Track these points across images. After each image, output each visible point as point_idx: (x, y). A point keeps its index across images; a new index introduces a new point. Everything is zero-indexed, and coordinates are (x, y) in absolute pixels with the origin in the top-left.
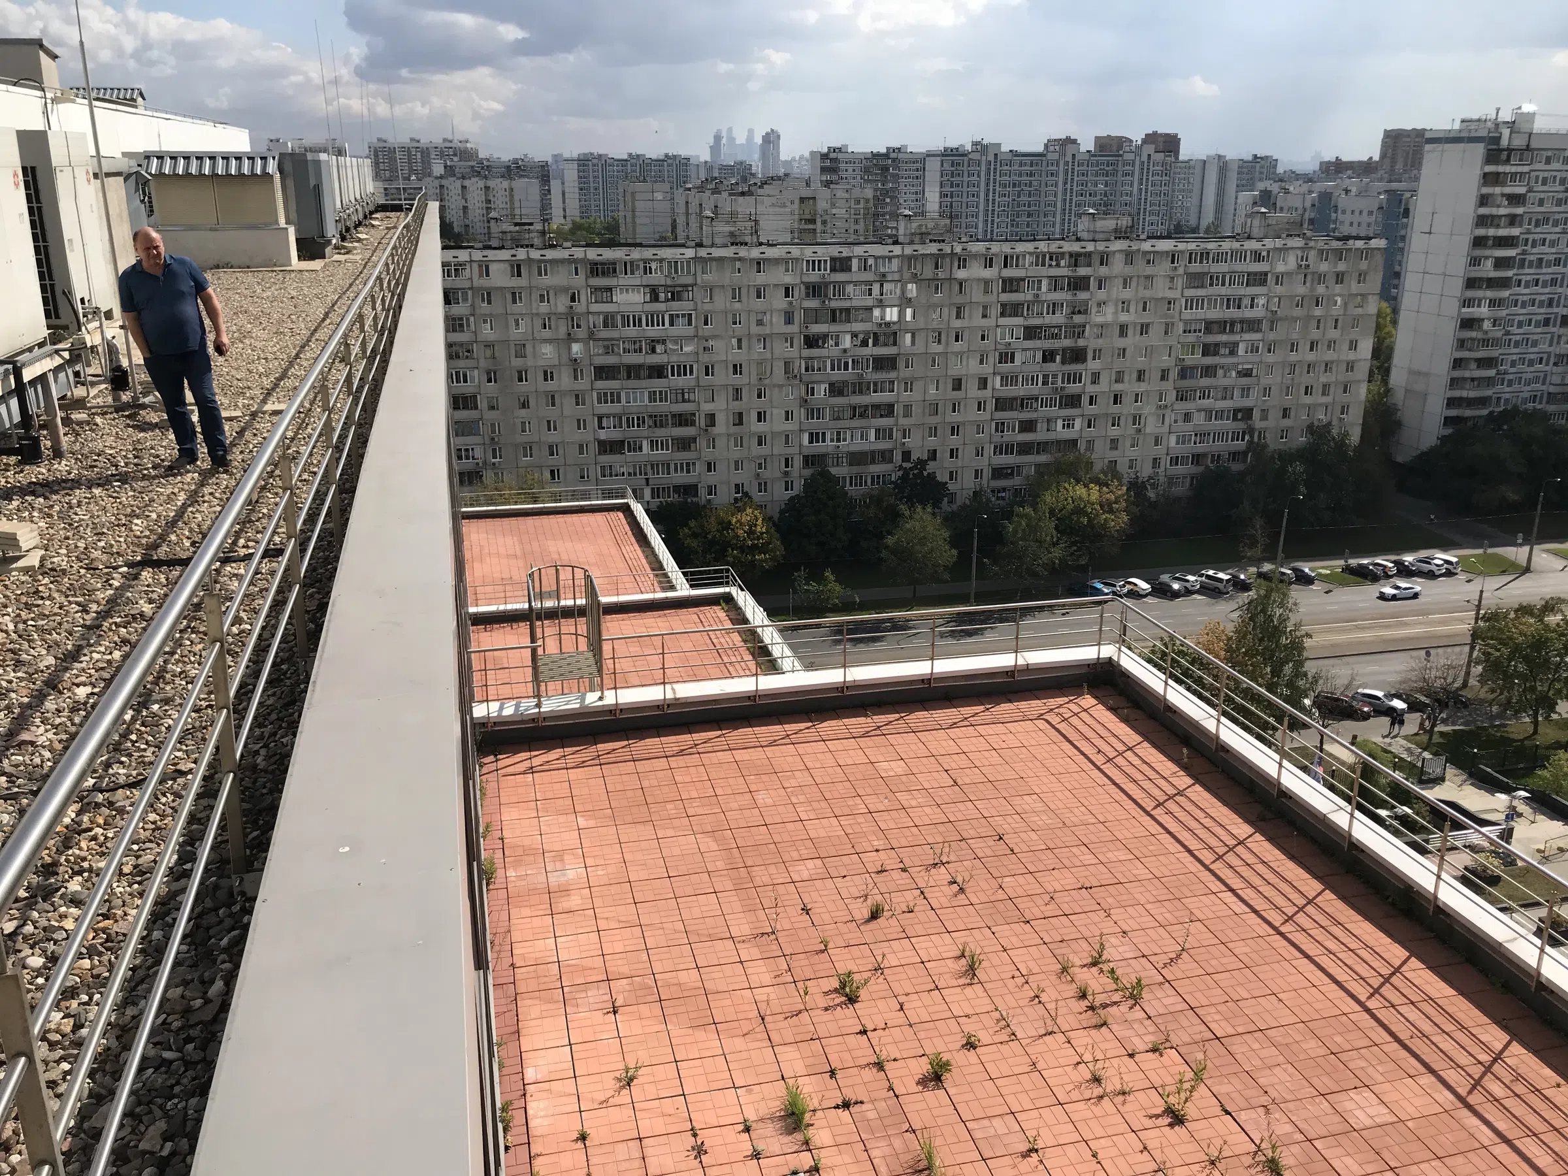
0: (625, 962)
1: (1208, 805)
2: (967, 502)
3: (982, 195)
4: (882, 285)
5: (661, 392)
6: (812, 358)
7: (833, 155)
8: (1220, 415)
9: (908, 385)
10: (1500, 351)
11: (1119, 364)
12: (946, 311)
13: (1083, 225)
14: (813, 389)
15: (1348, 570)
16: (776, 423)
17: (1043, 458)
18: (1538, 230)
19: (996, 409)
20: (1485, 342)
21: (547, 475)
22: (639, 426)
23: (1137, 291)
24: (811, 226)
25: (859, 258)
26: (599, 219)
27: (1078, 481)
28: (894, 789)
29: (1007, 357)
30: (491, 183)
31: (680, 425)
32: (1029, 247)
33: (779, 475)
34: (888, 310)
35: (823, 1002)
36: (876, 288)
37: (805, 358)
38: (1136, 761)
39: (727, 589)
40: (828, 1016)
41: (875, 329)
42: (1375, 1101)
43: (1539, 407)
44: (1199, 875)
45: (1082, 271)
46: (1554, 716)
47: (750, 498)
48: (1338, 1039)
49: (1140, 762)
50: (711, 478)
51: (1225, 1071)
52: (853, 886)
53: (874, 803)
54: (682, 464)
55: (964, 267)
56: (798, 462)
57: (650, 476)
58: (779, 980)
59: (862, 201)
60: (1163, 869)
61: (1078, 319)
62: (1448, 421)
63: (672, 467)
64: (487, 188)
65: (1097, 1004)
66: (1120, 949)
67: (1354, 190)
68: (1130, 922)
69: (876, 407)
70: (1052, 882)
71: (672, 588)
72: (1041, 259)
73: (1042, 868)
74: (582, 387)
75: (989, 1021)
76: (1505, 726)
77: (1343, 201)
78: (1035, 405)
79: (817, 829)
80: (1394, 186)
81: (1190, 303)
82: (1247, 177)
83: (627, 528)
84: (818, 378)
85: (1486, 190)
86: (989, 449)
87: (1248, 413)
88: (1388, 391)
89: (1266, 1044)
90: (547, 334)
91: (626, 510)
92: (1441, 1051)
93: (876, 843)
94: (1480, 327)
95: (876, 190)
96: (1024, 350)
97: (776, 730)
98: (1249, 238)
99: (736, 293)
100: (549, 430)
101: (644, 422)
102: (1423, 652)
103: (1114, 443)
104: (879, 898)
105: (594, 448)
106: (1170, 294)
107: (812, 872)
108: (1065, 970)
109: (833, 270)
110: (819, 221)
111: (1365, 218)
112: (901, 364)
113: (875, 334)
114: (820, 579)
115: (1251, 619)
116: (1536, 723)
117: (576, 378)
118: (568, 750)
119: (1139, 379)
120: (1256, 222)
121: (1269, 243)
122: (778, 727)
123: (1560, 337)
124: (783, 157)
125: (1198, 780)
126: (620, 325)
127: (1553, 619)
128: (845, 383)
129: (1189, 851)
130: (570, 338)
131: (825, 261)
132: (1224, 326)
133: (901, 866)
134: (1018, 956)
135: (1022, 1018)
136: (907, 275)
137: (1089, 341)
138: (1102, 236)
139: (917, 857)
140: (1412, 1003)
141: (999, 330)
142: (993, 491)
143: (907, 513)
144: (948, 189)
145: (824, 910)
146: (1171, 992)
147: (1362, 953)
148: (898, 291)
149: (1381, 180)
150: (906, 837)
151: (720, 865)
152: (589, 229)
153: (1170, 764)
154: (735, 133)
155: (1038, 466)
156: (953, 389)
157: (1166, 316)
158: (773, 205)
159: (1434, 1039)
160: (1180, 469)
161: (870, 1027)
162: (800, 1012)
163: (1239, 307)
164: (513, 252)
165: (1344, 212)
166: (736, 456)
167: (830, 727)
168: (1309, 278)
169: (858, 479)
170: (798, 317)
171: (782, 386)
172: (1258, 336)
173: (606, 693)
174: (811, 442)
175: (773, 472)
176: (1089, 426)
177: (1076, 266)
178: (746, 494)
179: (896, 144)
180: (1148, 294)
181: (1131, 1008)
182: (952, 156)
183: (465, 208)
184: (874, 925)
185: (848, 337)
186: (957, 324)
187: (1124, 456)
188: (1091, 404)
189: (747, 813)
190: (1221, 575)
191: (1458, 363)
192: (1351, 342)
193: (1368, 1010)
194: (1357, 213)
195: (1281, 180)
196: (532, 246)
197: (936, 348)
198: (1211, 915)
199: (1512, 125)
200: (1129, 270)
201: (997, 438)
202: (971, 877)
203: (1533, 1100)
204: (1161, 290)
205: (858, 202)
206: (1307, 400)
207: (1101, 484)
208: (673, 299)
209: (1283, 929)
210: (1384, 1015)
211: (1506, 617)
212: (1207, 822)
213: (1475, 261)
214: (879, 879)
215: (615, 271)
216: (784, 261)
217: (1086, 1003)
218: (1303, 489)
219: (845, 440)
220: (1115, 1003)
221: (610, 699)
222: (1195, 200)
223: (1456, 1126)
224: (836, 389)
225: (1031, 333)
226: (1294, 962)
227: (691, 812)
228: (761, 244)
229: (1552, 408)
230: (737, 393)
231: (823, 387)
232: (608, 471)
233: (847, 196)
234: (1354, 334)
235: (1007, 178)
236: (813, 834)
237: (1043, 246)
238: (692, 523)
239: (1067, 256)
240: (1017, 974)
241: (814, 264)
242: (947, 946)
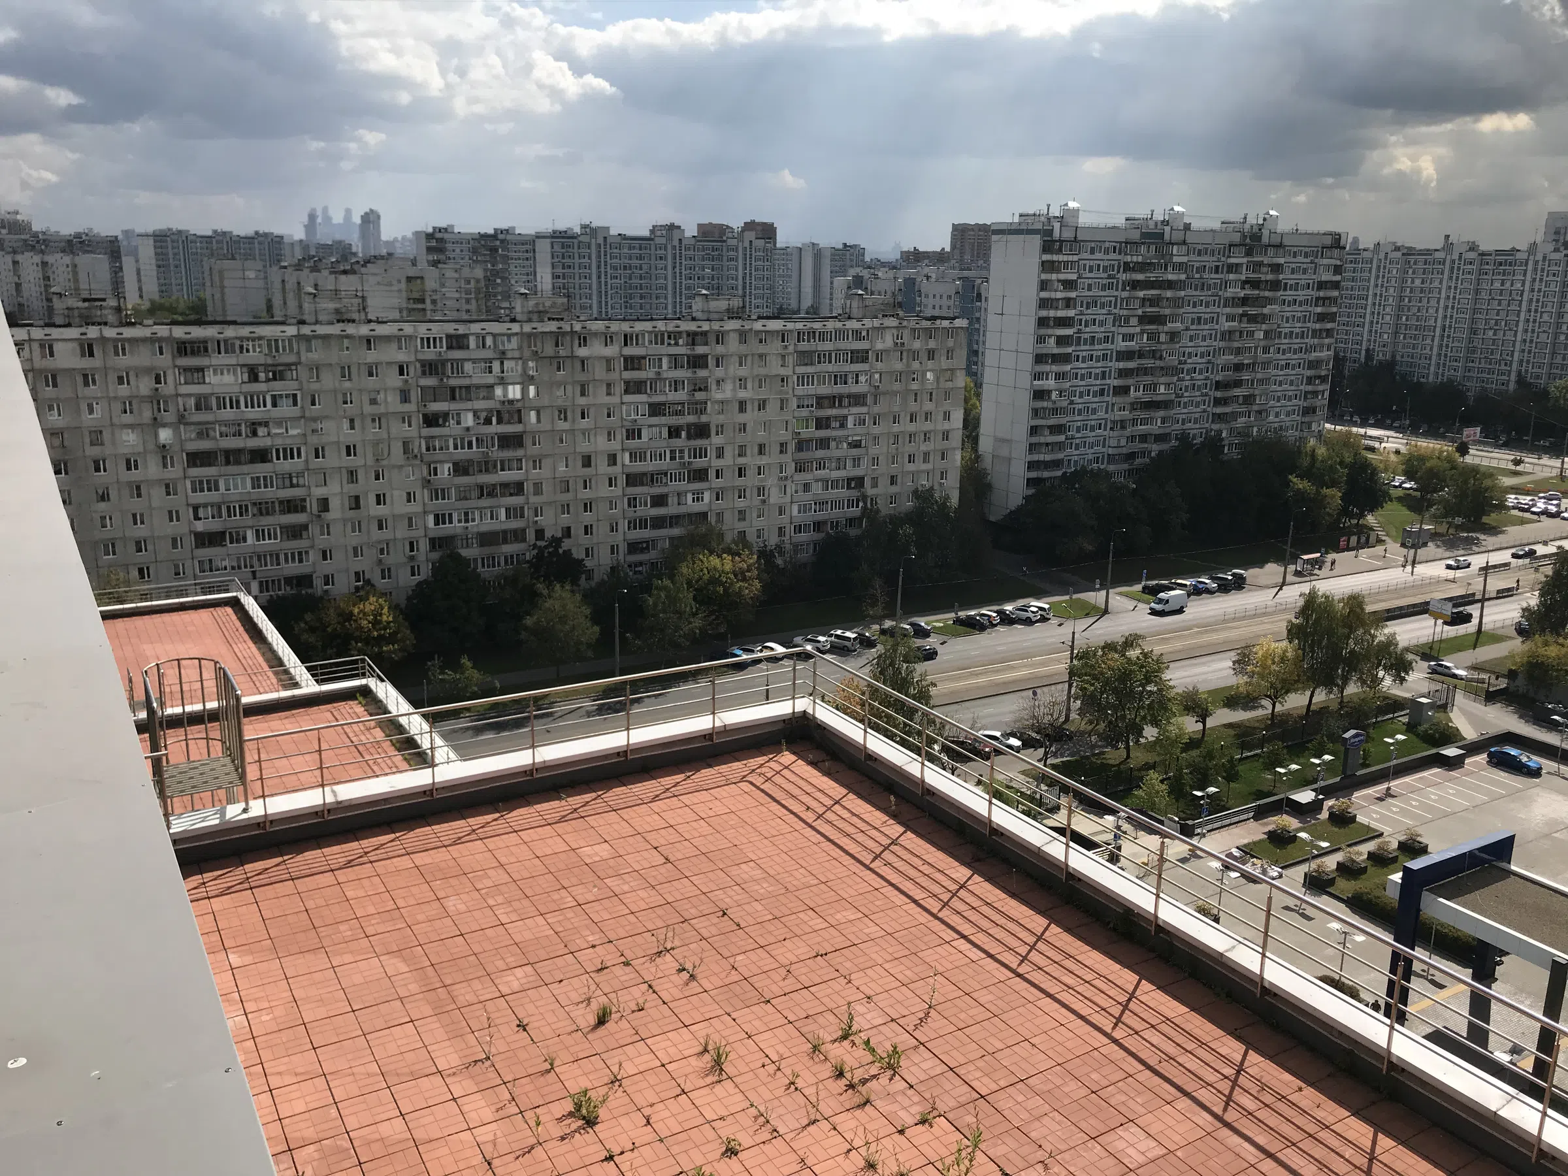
0: (309, 1123)
1: (923, 852)
2: (605, 577)
3: (594, 277)
4: (502, 363)
5: (265, 478)
6: (432, 437)
7: (438, 235)
8: (835, 484)
9: (537, 463)
10: (1068, 419)
11: (740, 439)
12: (569, 388)
13: (698, 305)
14: (435, 469)
15: (958, 621)
16: (397, 505)
17: (676, 531)
18: (1089, 311)
19: (627, 484)
20: (1055, 411)
21: (135, 573)
22: (241, 515)
23: (752, 368)
24: (420, 306)
25: (477, 335)
26: (182, 297)
27: (711, 553)
28: (602, 875)
29: (633, 433)
30: (50, 259)
31: (289, 512)
32: (647, 326)
33: (405, 560)
34: (510, 388)
35: (557, 1131)
36: (496, 366)
37: (425, 438)
38: (846, 815)
39: (363, 681)
40: (566, 1146)
41: (498, 406)
42: (1142, 1135)
43: (1102, 467)
44: (929, 925)
45: (700, 350)
46: (1142, 740)
47: (373, 586)
48: (1095, 1076)
49: (849, 815)
50: (327, 567)
51: (996, 1131)
52: (574, 989)
53: (582, 893)
54: (293, 554)
55: (585, 345)
56: (424, 545)
57: (257, 568)
58: (502, 1114)
59: (472, 282)
60: (893, 924)
61: (700, 396)
62: (1030, 482)
63: (282, 557)
64: (44, 264)
65: (856, 1080)
66: (868, 1017)
67: (934, 276)
68: (872, 985)
69: (505, 485)
70: (787, 953)
71: (296, 685)
72: (659, 338)
73: (772, 940)
74: (173, 476)
75: (746, 1120)
76: (1103, 753)
77: (925, 286)
78: (664, 481)
79: (522, 931)
80: (966, 273)
81: (802, 379)
82: (839, 264)
83: (238, 624)
84: (441, 457)
85: (1044, 276)
86: (623, 525)
87: (860, 481)
88: (978, 458)
89: (1030, 1094)
90: (127, 418)
91: (235, 604)
92: (1190, 1071)
93: (590, 938)
94: (1050, 397)
95: (486, 270)
96: (650, 426)
97: (459, 826)
98: (849, 318)
99: (345, 372)
100: (135, 523)
101: (247, 510)
102: (1031, 692)
103: (742, 515)
104: (604, 1000)
105: (189, 541)
106: (783, 372)
107: (524, 981)
108: (816, 1048)
109: (450, 347)
110: (428, 301)
111: (945, 302)
112: (528, 441)
113: (498, 412)
114: (457, 667)
115: (881, 673)
116: (1128, 748)
117: (165, 466)
118: (208, 876)
119: (760, 453)
120: (855, 304)
121: (868, 323)
122: (461, 823)
123: (1113, 405)
124: (385, 236)
125: (908, 827)
126: (214, 407)
127: (1133, 653)
128: (470, 462)
129: (915, 901)
130: (156, 423)
131: (441, 338)
132: (833, 400)
133: (623, 959)
134: (764, 1040)
135: (782, 1111)
136: (527, 353)
137: (711, 417)
138: (715, 316)
139: (636, 948)
140: (1153, 1026)
141: (624, 407)
142: (630, 566)
143: (545, 592)
144: (559, 271)
145: (543, 1023)
146: (928, 1055)
147: (1097, 983)
148: (519, 368)
149: (954, 268)
150: (623, 927)
151: (414, 987)
152: (172, 310)
153: (878, 814)
154: (331, 212)
155: (671, 539)
156: (584, 466)
157: (781, 392)
158: (379, 283)
159: (1179, 1060)
160: (803, 537)
161: (616, 1150)
162: (532, 1148)
163: (846, 383)
164: (83, 330)
165: (927, 296)
166: (354, 543)
167: (521, 815)
168: (905, 354)
169: (492, 560)
170: (415, 395)
171: (402, 466)
172: (864, 410)
173: (252, 803)
174: (437, 523)
175: (397, 557)
176: (718, 499)
177: (693, 344)
178: (368, 582)
179: (504, 225)
180: (763, 371)
181: (891, 1079)
182: (561, 239)
183: (18, 286)
184: (602, 1031)
185: (470, 416)
186: (582, 401)
187: (752, 526)
188: (717, 477)
189: (438, 924)
190: (848, 634)
191: (1034, 430)
192: (945, 413)
193: (1115, 1041)
194: (938, 296)
195: (870, 267)
196: (106, 324)
197: (562, 425)
198: (950, 966)
199: (1061, 219)
200: (743, 348)
201: (630, 513)
202: (701, 959)
203: (1281, 1107)
204: (775, 368)
205: (469, 282)
206: (911, 467)
207: (734, 554)
208: (275, 379)
209: (1021, 970)
210: (1131, 1043)
211: (1095, 655)
212: (926, 869)
213: (1041, 339)
214: (598, 978)
215: (206, 350)
216: (398, 340)
217: (844, 1082)
218: (913, 549)
219: (473, 520)
220: (874, 1076)
221: (257, 809)
222: (794, 283)
223: (1221, 1148)
224: (461, 469)
225: (656, 409)
226: (1039, 1003)
227: (370, 931)
228: (370, 321)
229: (1111, 468)
230: (352, 475)
231: (446, 466)
232: (209, 566)
233: (456, 275)
234: (946, 406)
235: (617, 261)
236: (518, 938)
237: (661, 326)
238: (308, 617)
239: (685, 336)
240: (767, 1061)
241: (428, 342)
242: (685, 1043)
